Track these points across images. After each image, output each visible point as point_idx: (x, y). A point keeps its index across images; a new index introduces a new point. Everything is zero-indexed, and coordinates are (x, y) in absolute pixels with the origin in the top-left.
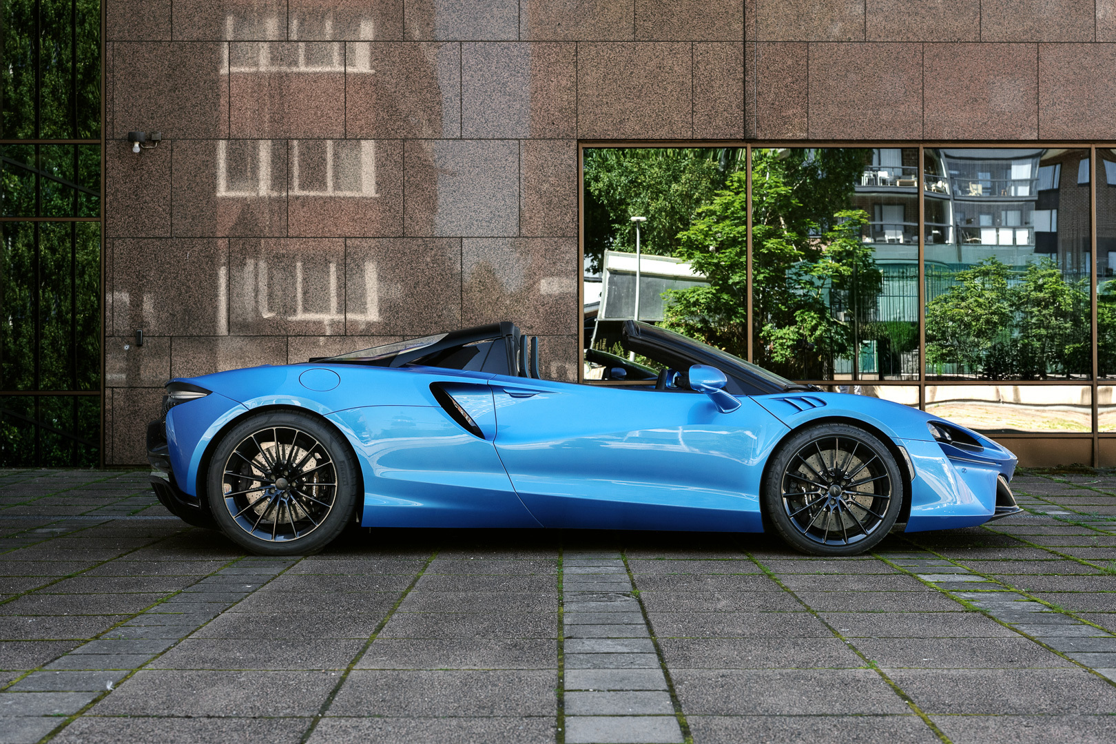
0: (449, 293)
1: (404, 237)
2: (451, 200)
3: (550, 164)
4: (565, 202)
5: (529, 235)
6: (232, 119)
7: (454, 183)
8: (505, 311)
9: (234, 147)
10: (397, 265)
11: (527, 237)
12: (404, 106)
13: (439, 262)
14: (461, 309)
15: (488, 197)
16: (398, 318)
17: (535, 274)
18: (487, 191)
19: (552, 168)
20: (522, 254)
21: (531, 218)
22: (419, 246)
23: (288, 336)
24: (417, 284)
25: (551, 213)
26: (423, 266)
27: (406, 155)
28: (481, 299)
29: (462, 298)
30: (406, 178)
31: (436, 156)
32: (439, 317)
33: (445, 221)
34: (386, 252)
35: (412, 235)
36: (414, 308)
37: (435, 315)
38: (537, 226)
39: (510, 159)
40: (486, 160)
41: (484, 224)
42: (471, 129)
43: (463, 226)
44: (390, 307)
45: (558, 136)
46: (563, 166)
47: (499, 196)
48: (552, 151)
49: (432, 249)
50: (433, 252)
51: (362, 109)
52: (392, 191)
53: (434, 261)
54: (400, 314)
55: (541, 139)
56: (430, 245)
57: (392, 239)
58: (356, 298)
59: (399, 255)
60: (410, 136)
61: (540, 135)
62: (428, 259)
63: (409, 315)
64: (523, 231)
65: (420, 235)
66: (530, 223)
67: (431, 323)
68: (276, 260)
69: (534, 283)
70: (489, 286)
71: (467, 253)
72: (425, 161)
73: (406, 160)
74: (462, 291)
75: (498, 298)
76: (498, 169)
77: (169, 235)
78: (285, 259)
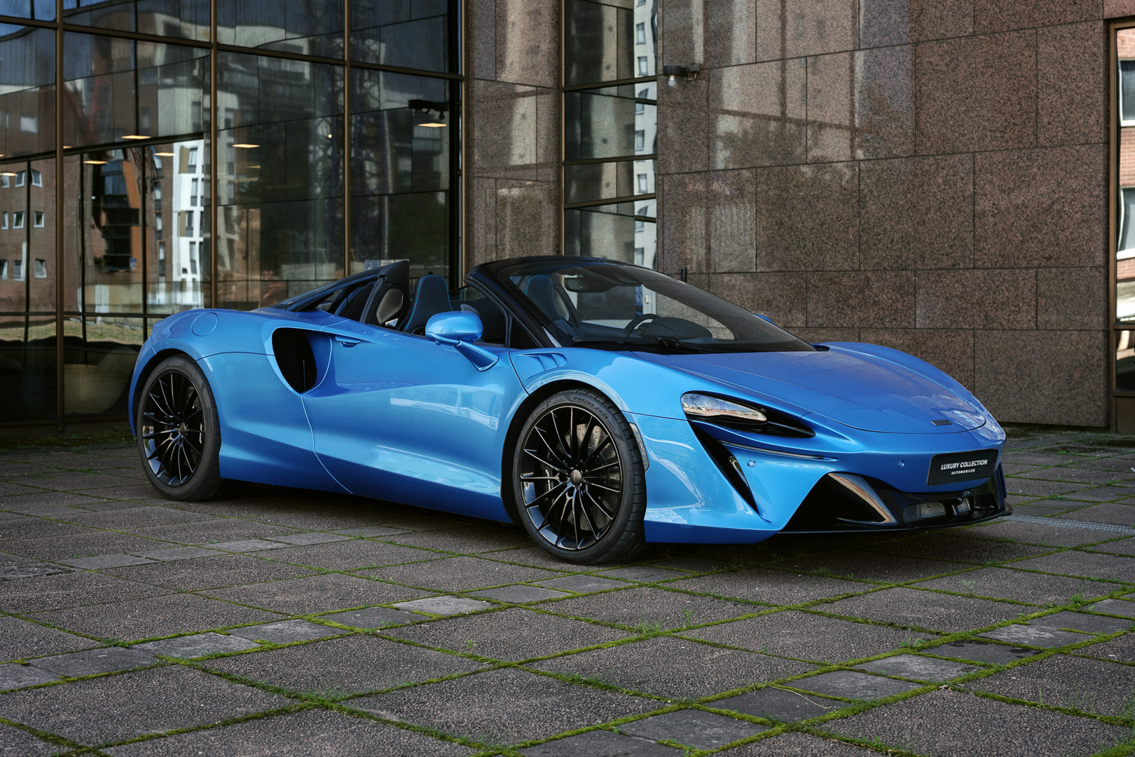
0: (961, 219)
1: (915, 156)
2: (963, 109)
3: (1071, 53)
4: (1088, 100)
5: (1047, 145)
6: (758, 41)
7: (967, 89)
8: (1021, 238)
9: (760, 71)
10: (908, 189)
11: (1045, 147)
12: (916, 5)
13: (951, 183)
14: (974, 237)
15: (1002, 102)
16: (909, 250)
17: (1054, 191)
18: (1001, 95)
19: (1073, 59)
20: (1039, 169)
21: (1049, 123)
22: (930, 166)
23: (807, 272)
24: (928, 209)
25: (1072, 115)
26: (934, 189)
27: (918, 61)
28: (995, 225)
29: (974, 225)
30: (918, 88)
31: (948, 59)
32: (951, 247)
33: (956, 134)
34: (898, 175)
35: (924, 153)
36: (925, 238)
37: (946, 245)
38: (1056, 132)
39: (1027, 53)
40: (1000, 57)
41: (998, 134)
42: (984, 22)
43: (976, 139)
44: (902, 237)
45: (1081, 18)
46: (1086, 55)
47: (1014, 99)
48: (1074, 38)
49: (943, 168)
50: (945, 172)
51: (874, 13)
52: (904, 105)
53: (946, 182)
54: (912, 245)
55: (1061, 25)
56: (942, 164)
57: (903, 160)
58: (869, 229)
59: (911, 177)
60: (922, 38)
61: (1060, 20)
62: (940, 181)
63: (920, 246)
64: (1041, 140)
65: (932, 152)
66: (1048, 130)
67: (943, 255)
68: (796, 189)
69: (1053, 203)
70: (1003, 209)
71: (980, 170)
72: (937, 65)
73: (918, 66)
74: (974, 216)
75: (1013, 223)
76: (1013, 67)
77: (706, 169)
78: (804, 188)
